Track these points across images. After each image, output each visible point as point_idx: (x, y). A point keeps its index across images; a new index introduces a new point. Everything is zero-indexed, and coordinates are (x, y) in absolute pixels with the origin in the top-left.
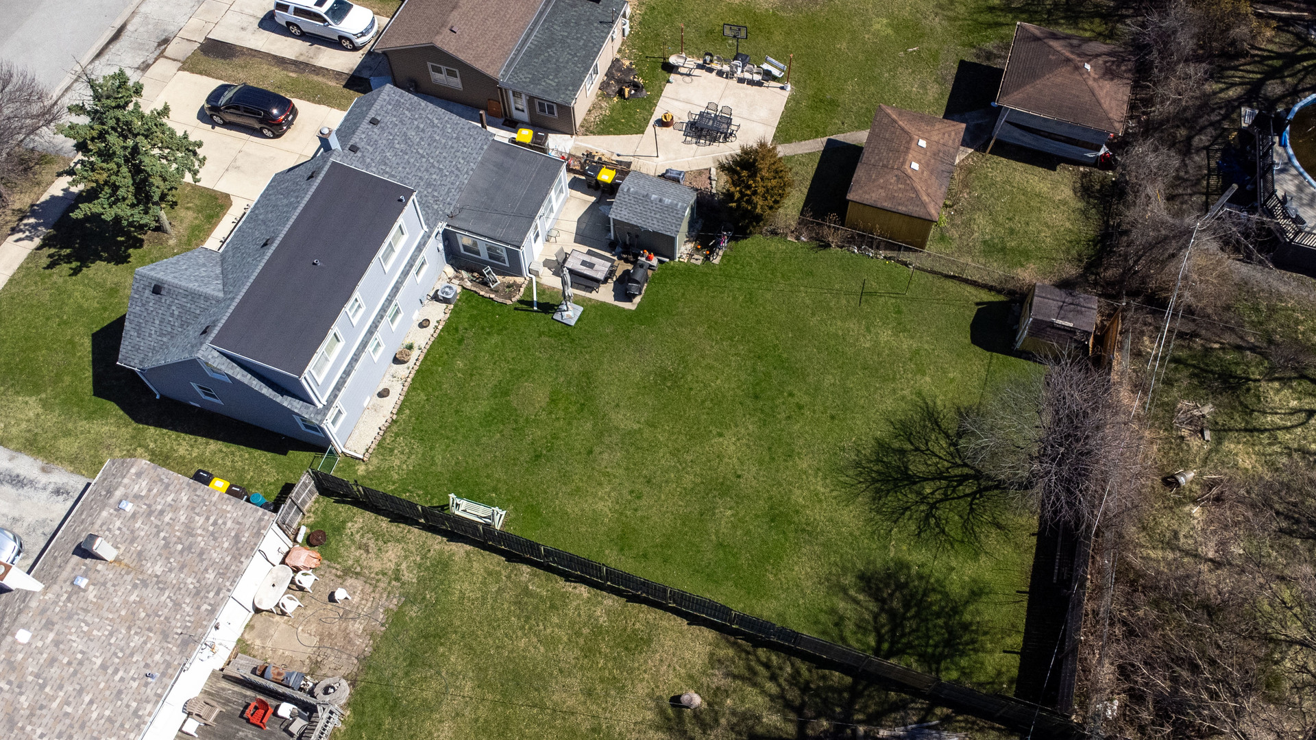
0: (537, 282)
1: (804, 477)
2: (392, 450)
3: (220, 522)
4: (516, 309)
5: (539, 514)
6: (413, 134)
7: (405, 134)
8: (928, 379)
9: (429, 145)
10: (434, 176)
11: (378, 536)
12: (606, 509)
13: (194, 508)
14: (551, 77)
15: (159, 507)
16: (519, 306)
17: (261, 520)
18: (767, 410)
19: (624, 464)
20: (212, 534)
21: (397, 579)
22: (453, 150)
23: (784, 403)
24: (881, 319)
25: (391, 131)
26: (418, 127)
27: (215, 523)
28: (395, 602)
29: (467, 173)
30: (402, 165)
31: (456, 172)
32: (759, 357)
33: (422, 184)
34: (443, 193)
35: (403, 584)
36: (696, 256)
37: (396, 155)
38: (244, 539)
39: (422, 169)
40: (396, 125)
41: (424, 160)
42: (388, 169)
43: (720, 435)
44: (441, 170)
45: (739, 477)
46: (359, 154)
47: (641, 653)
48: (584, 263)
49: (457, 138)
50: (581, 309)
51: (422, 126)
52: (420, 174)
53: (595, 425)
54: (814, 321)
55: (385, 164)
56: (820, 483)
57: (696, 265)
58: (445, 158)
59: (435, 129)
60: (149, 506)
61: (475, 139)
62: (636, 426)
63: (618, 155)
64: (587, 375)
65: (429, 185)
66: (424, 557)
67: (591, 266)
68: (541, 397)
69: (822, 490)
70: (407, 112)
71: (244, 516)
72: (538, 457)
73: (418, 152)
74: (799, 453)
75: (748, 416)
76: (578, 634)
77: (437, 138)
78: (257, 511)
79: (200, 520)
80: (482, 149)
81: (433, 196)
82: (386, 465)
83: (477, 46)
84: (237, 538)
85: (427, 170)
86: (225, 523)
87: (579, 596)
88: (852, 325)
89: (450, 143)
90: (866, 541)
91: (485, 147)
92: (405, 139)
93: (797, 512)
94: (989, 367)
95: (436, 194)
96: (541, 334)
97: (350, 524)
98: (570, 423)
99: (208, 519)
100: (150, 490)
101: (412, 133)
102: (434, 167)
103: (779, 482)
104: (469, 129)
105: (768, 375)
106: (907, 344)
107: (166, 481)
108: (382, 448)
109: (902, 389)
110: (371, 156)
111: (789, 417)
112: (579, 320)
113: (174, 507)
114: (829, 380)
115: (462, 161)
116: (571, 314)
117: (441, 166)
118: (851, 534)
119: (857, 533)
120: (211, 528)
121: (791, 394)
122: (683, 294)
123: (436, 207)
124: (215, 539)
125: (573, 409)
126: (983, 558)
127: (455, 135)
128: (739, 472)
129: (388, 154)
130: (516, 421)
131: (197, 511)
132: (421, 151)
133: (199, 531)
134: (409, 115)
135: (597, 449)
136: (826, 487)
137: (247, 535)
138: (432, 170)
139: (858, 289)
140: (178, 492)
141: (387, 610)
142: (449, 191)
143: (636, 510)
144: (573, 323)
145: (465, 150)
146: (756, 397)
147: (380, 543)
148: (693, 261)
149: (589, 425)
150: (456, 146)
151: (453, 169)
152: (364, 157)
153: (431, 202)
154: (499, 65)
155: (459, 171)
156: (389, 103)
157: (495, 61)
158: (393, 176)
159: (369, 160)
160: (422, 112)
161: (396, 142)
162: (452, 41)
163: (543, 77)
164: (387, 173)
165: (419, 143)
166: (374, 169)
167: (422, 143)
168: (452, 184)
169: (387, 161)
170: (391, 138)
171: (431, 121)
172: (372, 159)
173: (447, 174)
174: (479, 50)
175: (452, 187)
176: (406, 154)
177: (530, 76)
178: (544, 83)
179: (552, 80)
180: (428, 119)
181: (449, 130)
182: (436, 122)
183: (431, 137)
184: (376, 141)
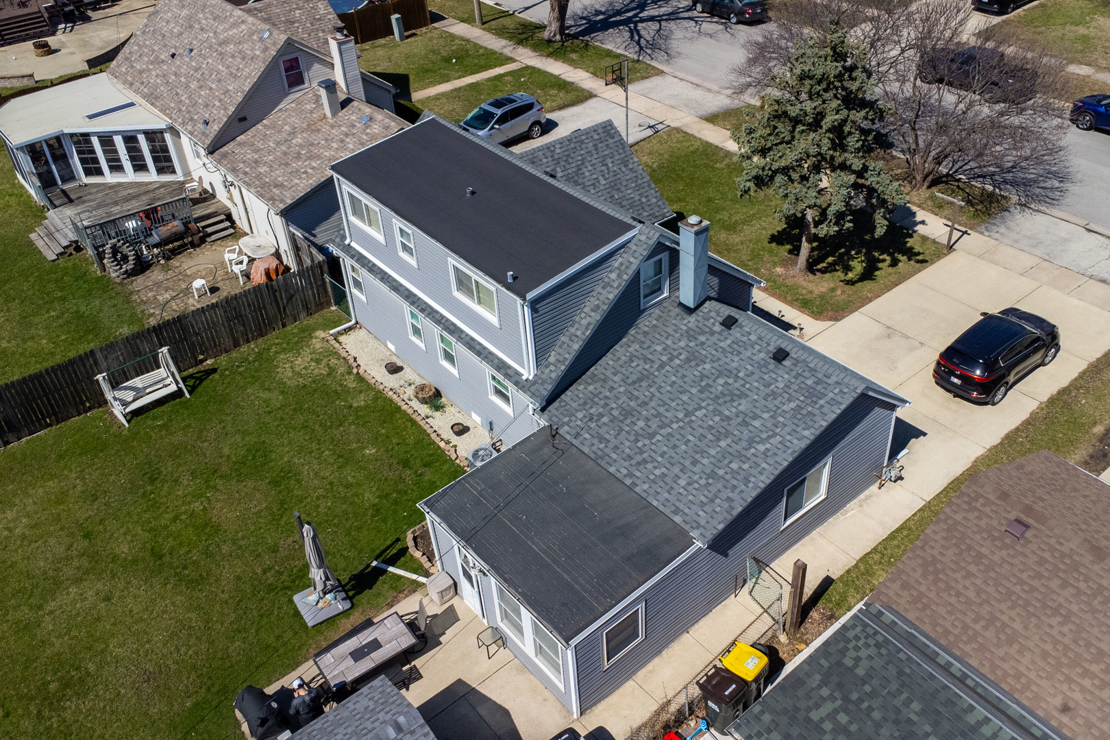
0: (419, 584)
3: (304, 176)
4: (398, 540)
5: (84, 453)
6: (742, 408)
7: (743, 395)
9: (711, 427)
10: (641, 424)
13: (330, 160)
14: (843, 718)
15: (348, 140)
17: (283, 201)
20: (297, 171)
22: (687, 463)
25: (755, 377)
26: (756, 417)
27: (305, 172)
29: (630, 475)
30: (680, 382)
31: (639, 458)
33: (632, 404)
34: (602, 431)
37: (702, 377)
38: (275, 190)
39: (662, 410)
40: (767, 385)
41: (681, 415)
42: (677, 362)
44: (652, 436)
46: (718, 328)
48: (375, 645)
49: (712, 475)
50: (310, 624)
51: (757, 423)
52: (653, 404)
53: (115, 559)
55: (688, 360)
58: (675, 447)
59: (744, 444)
60: (354, 134)
61: (703, 504)
62: (51, 606)
64: (196, 582)
65: (627, 413)
67: (358, 655)
68: (228, 514)
70: (793, 405)
71: (295, 191)
73: (700, 408)
77: (723, 444)
79: (317, 163)
80: (676, 512)
81: (601, 415)
82: (305, 352)
83: (969, 575)
84: (280, 186)
85: (658, 415)
86: (300, 178)
89: (705, 461)
91: (678, 519)
92: (732, 394)
95: (605, 419)
98: (151, 530)
99: (313, 168)
100: (367, 134)
101: (744, 406)
102: (661, 427)
108: (330, 353)
112: (297, 614)
113: (341, 148)
115: (657, 472)
117: (658, 437)
120: (303, 170)
123: (580, 415)
124: (291, 172)
125: (167, 545)
127: (721, 472)
129: (707, 366)
130: (224, 476)
131: (326, 162)
132: (699, 414)
133: (306, 163)
134: (785, 408)
135: (79, 545)
137: (277, 192)
138: (654, 424)
142: (601, 439)
145: (682, 482)
149: (123, 549)
150: (696, 469)
151: (645, 455)
152: (712, 333)
153: (592, 411)
154: (911, 616)
155: (639, 464)
156: (819, 382)
157: (926, 607)
158: (662, 366)
159: (702, 338)
160: (788, 429)
161: (731, 381)
162: (980, 518)
163: (846, 699)
164: (671, 360)
165: (720, 413)
166: (682, 344)
167: (717, 419)
168: (616, 447)
169: (693, 363)
170: (741, 375)
171: (762, 441)
172: (703, 343)
173: (640, 444)
174: (958, 576)
175: (611, 445)
176: (701, 392)
177: (860, 671)
178: (825, 692)
179: (832, 716)
180: (770, 437)
181: (734, 466)
182: (761, 448)
183: (727, 434)
184: (739, 353)
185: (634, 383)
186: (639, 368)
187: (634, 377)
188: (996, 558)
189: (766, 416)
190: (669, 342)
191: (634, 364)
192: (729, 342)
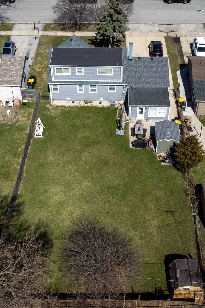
0: (129, 122)
1: (79, 208)
2: (56, 109)
3: (15, 76)
5: (44, 144)
6: (155, 69)
7: (153, 67)
8: (139, 241)
9: (154, 73)
10: (143, 79)
11: (29, 115)
12: (51, 159)
13: (16, 70)
15: (14, 64)
16: (118, 121)
17: (18, 83)
18: (104, 192)
19: (68, 159)
20: (11, 76)
21: (16, 122)
22: (156, 79)
23: (108, 196)
24: (162, 220)
25: (152, 64)
26: (158, 69)
27: (14, 75)
28: (10, 123)
30: (142, 70)
31: (148, 83)
32: (125, 185)
35: (15, 124)
36: (161, 157)
37: (144, 68)
38: (12, 82)
39: (144, 75)
40: (155, 64)
41: (147, 74)
42: (138, 68)
43: (88, 181)
44: (147, 79)
45: (73, 189)
46: (138, 60)
47: (3, 179)
48: (139, 128)
49: (161, 79)
50: (123, 134)
52: (142, 75)
53: (81, 149)
54: (150, 199)
56: (78, 213)
57: (157, 159)
58: (152, 79)
59: (160, 73)
60: (14, 62)
62: (84, 159)
63: (194, 128)
64: (98, 143)
66: (24, 125)
67: (139, 130)
68: (86, 134)
69: (75, 215)
70: (161, 64)
71: (18, 80)
72: (64, 139)
73: (149, 72)
74: (89, 205)
75: (99, 187)
76: (7, 163)
78: (20, 81)
79: (14, 72)
81: (136, 81)
82: (51, 110)
84: (12, 81)
85: (144, 76)
86: (15, 77)
87: (19, 160)
88: (154, 211)
90: (58, 232)
92: (151, 68)
93: (64, 209)
94: (156, 264)
95: (137, 81)
96: (110, 128)
97: (31, 109)
98: (78, 143)
99: (15, 73)
100: (18, 61)
102: (147, 77)
103: (75, 201)
104: (167, 80)
105: (119, 189)
106: (154, 231)
107: (21, 62)
108: (56, 107)
109: (130, 233)
110: (140, 63)
111: (103, 199)
113: (15, 66)
114: (125, 208)
115: (153, 83)
116: (120, 132)
117: (148, 79)
118: (59, 227)
119: (60, 228)
120: (12, 75)
121: (113, 198)
122: (143, 159)
123: (133, 83)
124: (10, 77)
125: (85, 143)
126: (61, 273)
127: (162, 78)
128: (75, 189)
129: (143, 66)
130: (75, 131)
131: (16, 71)
132: (150, 72)
133: (11, 73)
135: (71, 152)
136: (77, 216)
137: (13, 82)
138: (145, 78)
139: (173, 210)
140: (19, 66)
141: (7, 123)
143: (52, 166)
144: (116, 134)
145: (158, 82)
146: (108, 188)
147: (27, 116)
148: (158, 157)
149: (79, 148)
150: (158, 79)
151: (149, 82)
152: (138, 61)
153: (134, 81)
154: (199, 80)
155: (149, 84)
156: (161, 60)
157: (200, 78)
158: (136, 70)
159: (138, 63)
160: (164, 68)
161: (149, 66)
162: (196, 64)
163: (202, 91)
164: (137, 68)
165: (153, 71)
166: (136, 65)
167: (153, 72)
168: (144, 84)
169: (141, 67)
170: (149, 64)
171: (163, 71)
172: (139, 63)
173: (146, 81)
174: (200, 72)
175: (143, 84)
176: (146, 70)
177: (200, 88)
178: (200, 92)
179: (203, 93)
180: (163, 70)
181: (162, 76)
182: (163, 72)
183: (157, 73)
184: (146, 62)
185: (135, 74)
186: (133, 72)
187: (134, 73)
188: (202, 68)
189: (159, 68)
190: (133, 66)
191: (132, 72)
192: (142, 61)
